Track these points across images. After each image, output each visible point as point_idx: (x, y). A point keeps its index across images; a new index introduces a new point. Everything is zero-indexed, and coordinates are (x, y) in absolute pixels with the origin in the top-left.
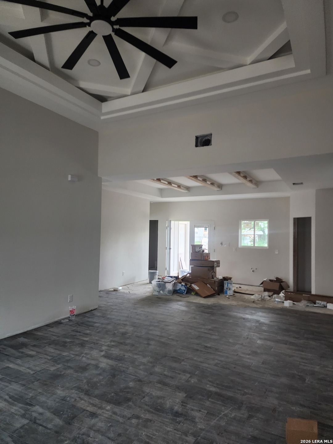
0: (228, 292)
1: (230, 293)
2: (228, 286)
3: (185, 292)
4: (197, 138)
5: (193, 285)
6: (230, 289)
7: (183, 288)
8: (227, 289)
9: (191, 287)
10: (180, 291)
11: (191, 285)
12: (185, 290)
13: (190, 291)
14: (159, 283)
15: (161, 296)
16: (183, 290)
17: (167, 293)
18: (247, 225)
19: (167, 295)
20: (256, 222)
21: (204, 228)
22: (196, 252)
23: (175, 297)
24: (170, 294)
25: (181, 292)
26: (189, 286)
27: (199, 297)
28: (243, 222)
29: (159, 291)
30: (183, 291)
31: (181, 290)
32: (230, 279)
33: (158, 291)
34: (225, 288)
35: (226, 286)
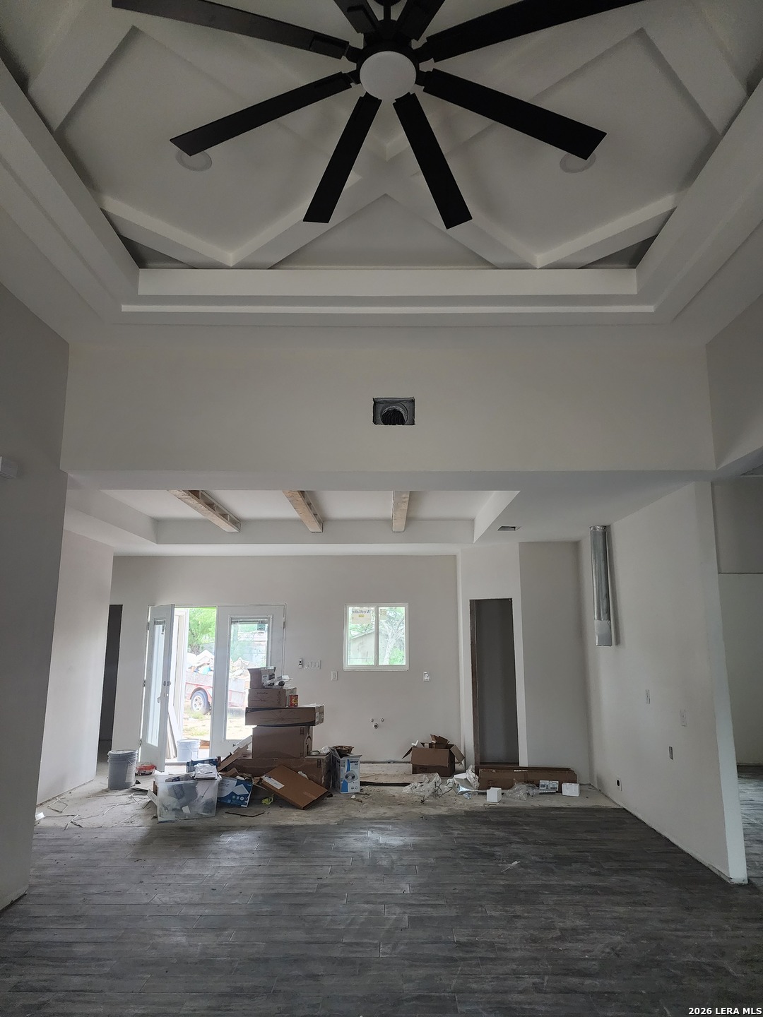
0: (350, 785)
1: (353, 786)
2: (348, 769)
3: (247, 802)
4: (376, 403)
5: (266, 779)
6: (353, 777)
7: (241, 790)
8: (347, 777)
9: (262, 785)
10: (232, 799)
11: (261, 779)
12: (245, 796)
13: (258, 795)
14: (179, 785)
15: (186, 823)
16: (240, 796)
17: (200, 812)
18: (360, 616)
19: (201, 817)
20: (380, 608)
21: (256, 626)
22: (264, 688)
23: (226, 818)
24: (210, 811)
25: (234, 802)
26: (258, 783)
27: (291, 810)
28: (350, 609)
29: (178, 808)
30: (242, 799)
31: (234, 797)
32: (350, 749)
33: (174, 810)
34: (342, 776)
35: (343, 771)
